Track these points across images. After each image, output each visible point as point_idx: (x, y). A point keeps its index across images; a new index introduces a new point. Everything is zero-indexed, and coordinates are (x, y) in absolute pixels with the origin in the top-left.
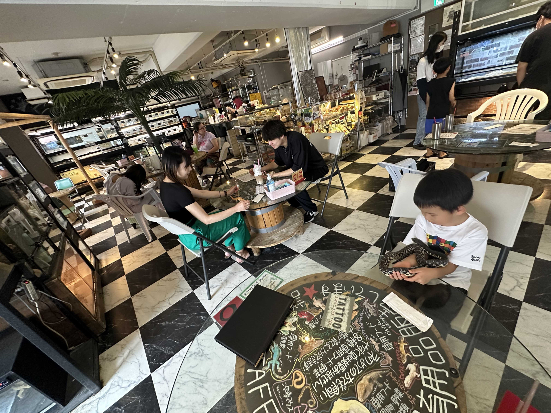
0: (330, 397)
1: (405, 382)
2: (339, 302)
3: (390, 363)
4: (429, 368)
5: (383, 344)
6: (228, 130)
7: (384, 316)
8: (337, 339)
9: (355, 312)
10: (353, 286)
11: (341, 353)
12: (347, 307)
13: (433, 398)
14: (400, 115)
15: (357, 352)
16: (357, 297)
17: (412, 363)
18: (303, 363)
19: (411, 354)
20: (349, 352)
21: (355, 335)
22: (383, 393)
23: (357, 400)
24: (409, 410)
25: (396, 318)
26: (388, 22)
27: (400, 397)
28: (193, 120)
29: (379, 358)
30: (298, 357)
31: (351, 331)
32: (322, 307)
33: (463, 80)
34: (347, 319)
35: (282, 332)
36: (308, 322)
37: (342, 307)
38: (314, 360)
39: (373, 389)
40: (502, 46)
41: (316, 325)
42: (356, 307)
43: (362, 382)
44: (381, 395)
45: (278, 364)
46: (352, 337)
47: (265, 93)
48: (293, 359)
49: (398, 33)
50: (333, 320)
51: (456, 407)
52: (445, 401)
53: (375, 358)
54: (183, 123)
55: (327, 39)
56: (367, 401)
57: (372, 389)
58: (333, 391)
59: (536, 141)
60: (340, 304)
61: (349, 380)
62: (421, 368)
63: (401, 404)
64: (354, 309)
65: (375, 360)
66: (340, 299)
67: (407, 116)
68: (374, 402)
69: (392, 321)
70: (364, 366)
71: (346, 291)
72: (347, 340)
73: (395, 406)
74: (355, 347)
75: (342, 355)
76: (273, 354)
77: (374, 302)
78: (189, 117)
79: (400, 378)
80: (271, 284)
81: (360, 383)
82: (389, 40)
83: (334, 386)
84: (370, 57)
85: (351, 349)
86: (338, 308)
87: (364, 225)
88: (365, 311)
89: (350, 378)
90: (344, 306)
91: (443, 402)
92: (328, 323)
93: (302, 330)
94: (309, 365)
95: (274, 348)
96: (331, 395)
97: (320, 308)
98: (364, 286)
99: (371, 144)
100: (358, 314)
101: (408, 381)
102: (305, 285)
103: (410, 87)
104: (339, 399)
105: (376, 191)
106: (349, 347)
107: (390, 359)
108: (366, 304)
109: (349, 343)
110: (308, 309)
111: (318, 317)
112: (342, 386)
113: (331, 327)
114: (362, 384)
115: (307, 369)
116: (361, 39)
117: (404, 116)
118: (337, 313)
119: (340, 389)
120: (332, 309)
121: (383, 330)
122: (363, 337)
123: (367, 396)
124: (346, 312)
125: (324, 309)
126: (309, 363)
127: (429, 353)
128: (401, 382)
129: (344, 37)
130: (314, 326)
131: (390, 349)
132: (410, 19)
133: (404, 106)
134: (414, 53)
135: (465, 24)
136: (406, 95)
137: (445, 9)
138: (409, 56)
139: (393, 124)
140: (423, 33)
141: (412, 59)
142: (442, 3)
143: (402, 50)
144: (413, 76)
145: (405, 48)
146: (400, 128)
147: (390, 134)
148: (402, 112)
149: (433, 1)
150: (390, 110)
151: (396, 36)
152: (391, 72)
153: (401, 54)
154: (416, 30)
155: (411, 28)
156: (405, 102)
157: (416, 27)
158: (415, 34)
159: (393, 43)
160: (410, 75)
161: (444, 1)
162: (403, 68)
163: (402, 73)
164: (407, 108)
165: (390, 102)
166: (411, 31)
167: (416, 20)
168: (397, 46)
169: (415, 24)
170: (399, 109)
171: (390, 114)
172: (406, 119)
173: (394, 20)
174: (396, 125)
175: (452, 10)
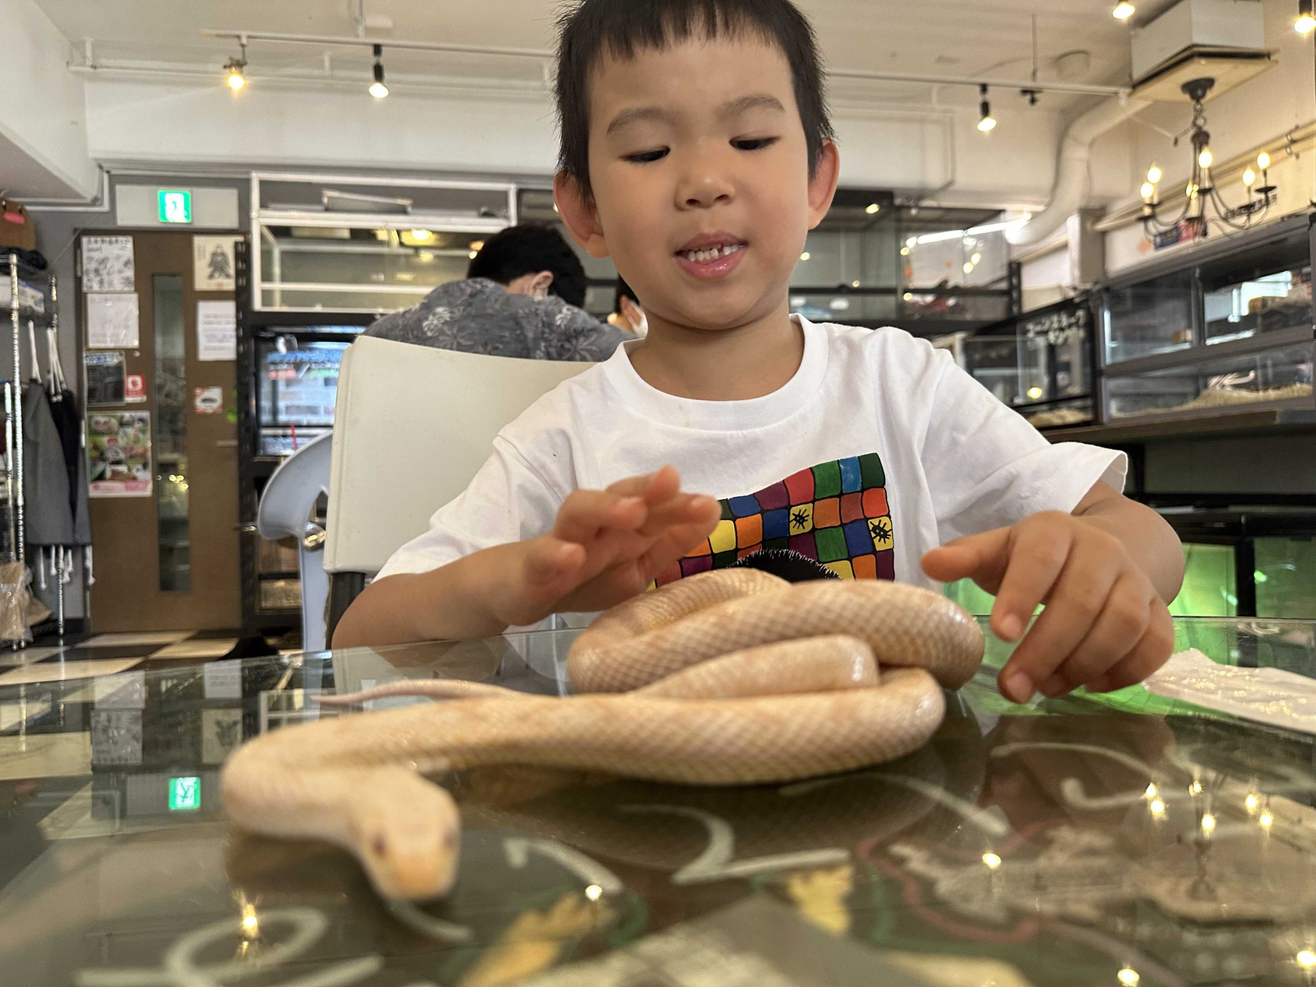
14: (61, 566)
49: (35, 252)
67: (91, 580)
103: (94, 465)
117: (78, 581)
132: (75, 230)
133: (74, 531)
134: (102, 345)
135: (267, 286)
136: (80, 490)
137: (198, 241)
138: (84, 348)
139: (31, 603)
140: (133, 289)
141: (95, 362)
142: (184, 220)
143: (52, 318)
144: (105, 423)
145: (66, 317)
146: (61, 631)
147: (20, 648)
148: (70, 553)
149: (156, 206)
150: (17, 536)
151: (29, 262)
152: (12, 382)
153: (51, 334)
154: (104, 272)
155: (85, 261)
156: (78, 520)
157: (103, 261)
158: (101, 283)
159: (16, 279)
160: (94, 419)
161: (193, 218)
162: (61, 383)
163: (57, 403)
164: (92, 544)
165: (10, 502)
166: (85, 268)
167: (99, 239)
168: (33, 297)
169: (99, 249)
170: (58, 541)
171: (13, 554)
172: (88, 594)
173: (16, 204)
174: (45, 615)
175: (219, 251)
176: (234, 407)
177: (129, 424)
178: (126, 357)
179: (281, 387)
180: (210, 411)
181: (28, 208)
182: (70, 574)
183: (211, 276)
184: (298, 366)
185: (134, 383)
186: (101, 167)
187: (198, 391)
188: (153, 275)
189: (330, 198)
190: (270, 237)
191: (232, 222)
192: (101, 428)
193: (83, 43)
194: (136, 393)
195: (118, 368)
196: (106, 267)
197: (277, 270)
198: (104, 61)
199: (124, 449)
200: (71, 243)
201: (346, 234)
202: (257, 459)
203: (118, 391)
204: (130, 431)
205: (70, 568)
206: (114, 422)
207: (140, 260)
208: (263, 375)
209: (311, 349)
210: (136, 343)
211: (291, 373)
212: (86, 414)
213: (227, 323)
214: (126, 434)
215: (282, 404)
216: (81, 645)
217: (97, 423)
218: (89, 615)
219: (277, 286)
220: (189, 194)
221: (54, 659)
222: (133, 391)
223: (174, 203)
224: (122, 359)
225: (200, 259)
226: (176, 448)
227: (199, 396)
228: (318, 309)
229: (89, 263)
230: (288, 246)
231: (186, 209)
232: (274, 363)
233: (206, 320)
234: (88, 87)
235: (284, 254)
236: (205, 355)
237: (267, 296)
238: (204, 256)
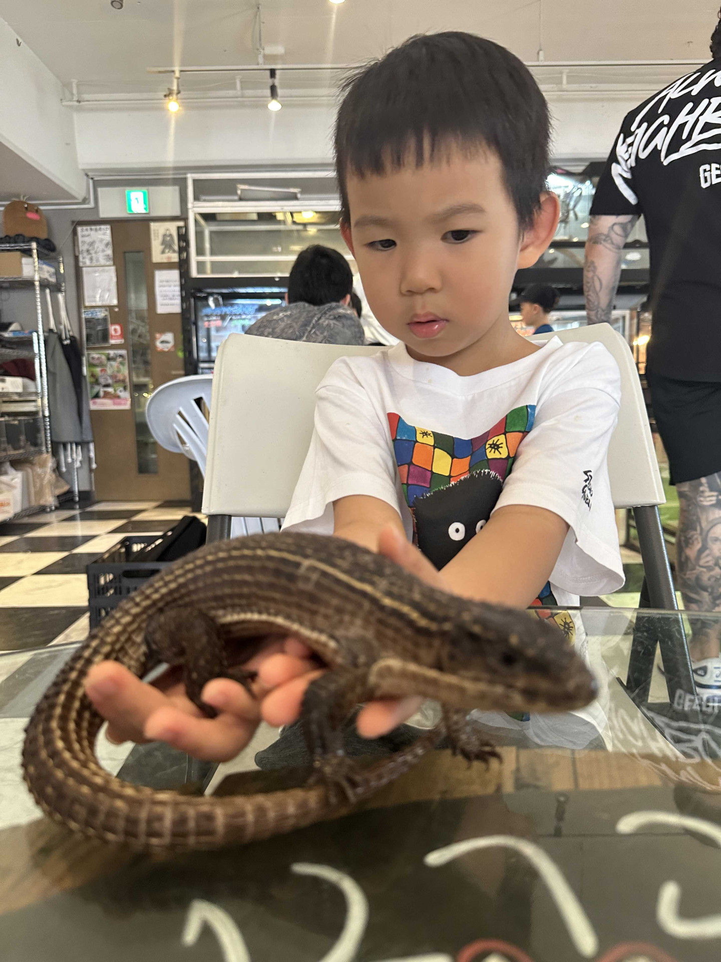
14: (74, 457)
26: (16, 204)
49: (47, 240)
67: (94, 466)
82: (24, 246)
103: (92, 387)
117: (86, 466)
132: (73, 222)
133: (81, 432)
134: (94, 304)
135: (201, 258)
136: (84, 405)
137: (153, 226)
138: (83, 306)
139: (57, 481)
140: (111, 263)
141: (90, 315)
142: (144, 212)
143: (61, 286)
144: (98, 358)
145: (69, 285)
146: (77, 499)
147: (51, 511)
148: (80, 448)
149: (125, 201)
150: (45, 437)
151: (44, 247)
152: (37, 332)
153: (60, 297)
154: (92, 252)
155: (80, 244)
156: (84, 425)
157: (92, 244)
158: (91, 259)
159: (36, 259)
160: (91, 355)
161: (149, 208)
162: (69, 331)
163: (67, 345)
164: (93, 441)
165: (41, 414)
166: (80, 249)
167: (89, 228)
168: (48, 272)
169: (89, 235)
170: (72, 439)
171: (44, 448)
172: (93, 475)
173: (33, 205)
174: (66, 488)
175: (168, 233)
176: (181, 347)
177: (114, 359)
178: (110, 313)
179: (213, 333)
180: (166, 350)
181: (42, 208)
182: (81, 462)
183: (163, 252)
184: (223, 317)
185: (115, 329)
186: (87, 175)
187: (158, 335)
188: (125, 252)
189: (242, 190)
190: (202, 222)
191: (177, 212)
192: (96, 362)
193: (70, 84)
194: (117, 337)
195: (105, 319)
196: (94, 248)
197: (207, 245)
198: (86, 97)
199: (112, 377)
200: (70, 231)
201: (255, 217)
203: (105, 336)
204: (114, 364)
205: (80, 458)
206: (104, 357)
207: (116, 242)
208: (200, 324)
209: (232, 305)
210: (115, 302)
211: (219, 323)
212: (86, 352)
213: (175, 286)
214: (111, 366)
215: (213, 345)
216: (89, 509)
217: (93, 358)
218: (94, 489)
219: (208, 258)
220: (147, 191)
221: (72, 519)
222: (115, 336)
223: (136, 199)
224: (107, 313)
225: (155, 240)
226: (147, 373)
227: (159, 338)
228: (236, 275)
229: (83, 245)
230: (215, 228)
231: (145, 203)
232: (207, 316)
233: (161, 284)
234: (75, 116)
235: (212, 233)
236: (161, 310)
237: (201, 266)
238: (158, 236)
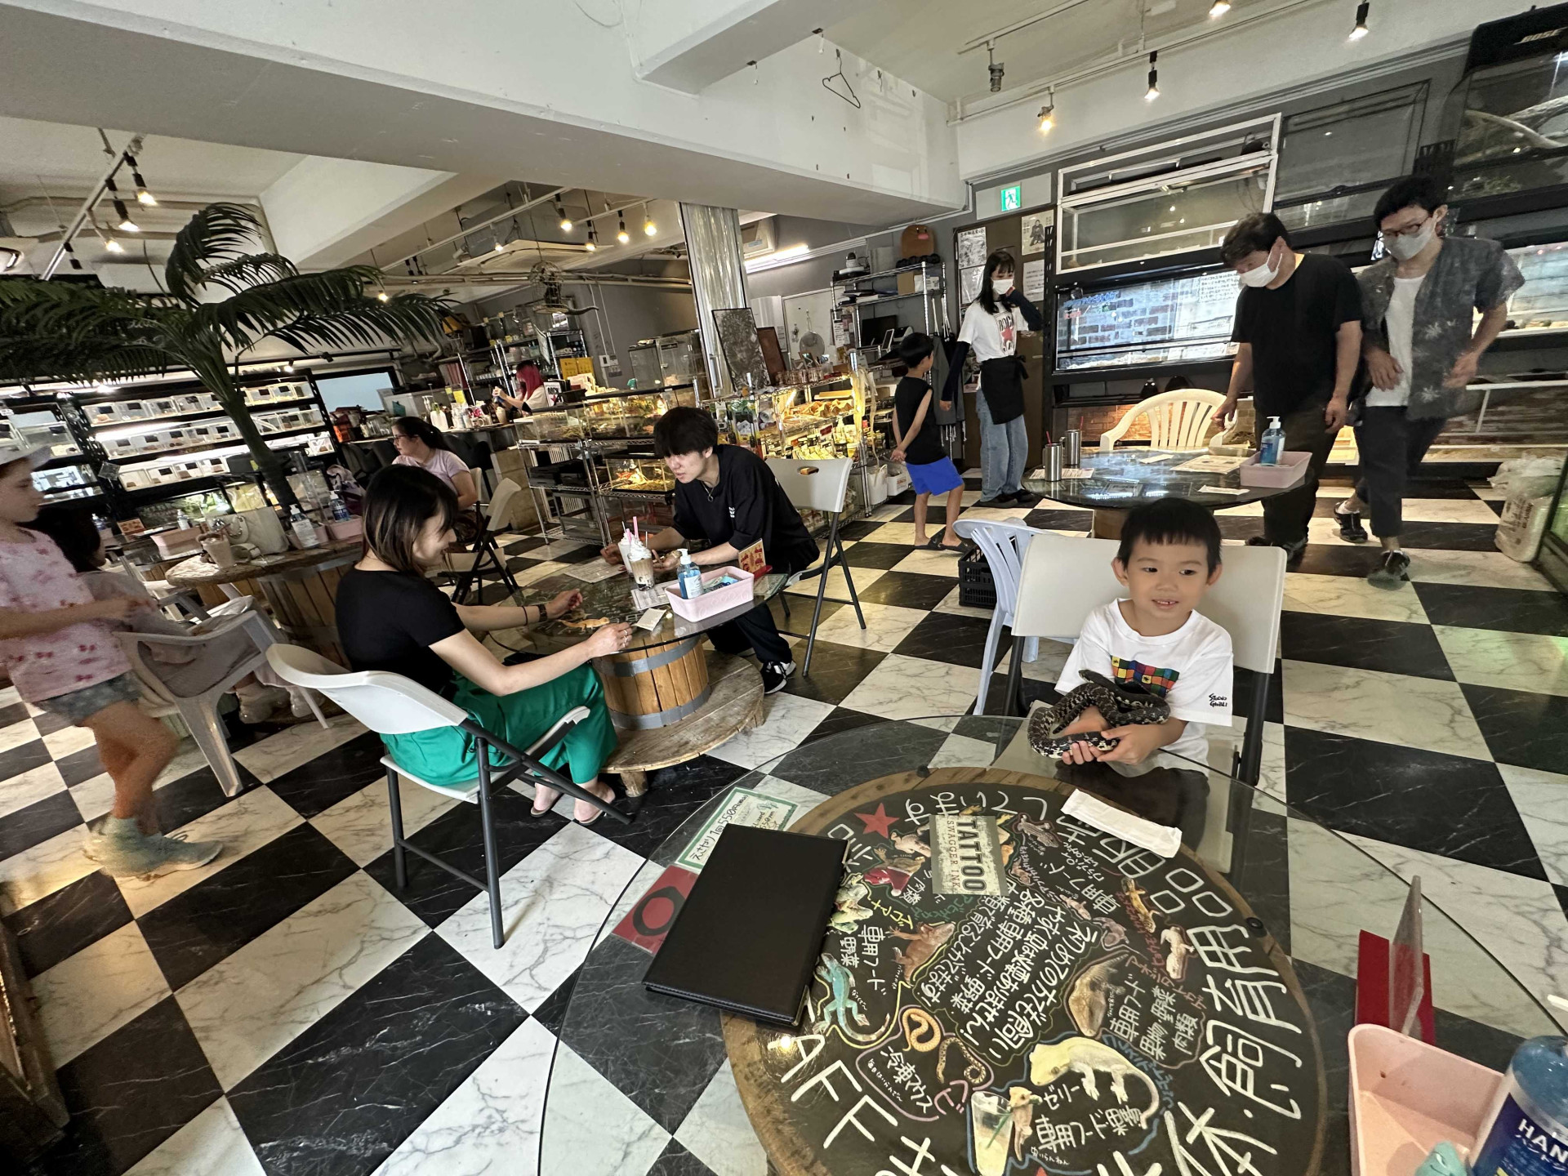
0: (1016, 1047)
1: (1169, 969)
2: (960, 832)
3: (1124, 937)
4: (1206, 930)
5: (1093, 901)
6: (496, 451)
7: (1074, 844)
8: (984, 914)
9: (1005, 847)
10: (980, 794)
11: (1005, 943)
12: (983, 839)
13: (1234, 985)
14: (952, 434)
15: (1042, 933)
16: (998, 815)
17: (1169, 928)
18: (919, 989)
19: (1159, 910)
20: (1024, 935)
21: (1025, 896)
22: (1131, 1004)
23: (1081, 1034)
24: (1198, 1023)
25: (1102, 842)
26: (910, 228)
27: (1169, 1005)
28: (371, 419)
29: (1096, 934)
30: (902, 978)
31: (1012, 889)
32: (922, 852)
33: (1074, 367)
34: (992, 865)
35: (838, 927)
36: (900, 892)
37: (971, 842)
38: (944, 975)
39: (1108, 1003)
40: (1136, 306)
41: (921, 894)
42: (1004, 836)
43: (1075, 994)
44: (1130, 1009)
45: (854, 1006)
46: (1019, 901)
47: (605, 359)
48: (888, 986)
49: (934, 255)
50: (960, 873)
51: (1284, 990)
52: (1259, 985)
53: (1086, 936)
54: (335, 428)
55: (771, 246)
56: (1104, 1032)
57: (1103, 1002)
58: (1017, 1032)
59: (1243, 484)
60: (965, 836)
61: (1046, 997)
62: (1190, 932)
63: (1178, 1017)
64: (1002, 842)
65: (1088, 940)
66: (960, 824)
67: (965, 439)
68: (1119, 1029)
69: (1095, 851)
70: (1070, 960)
71: (967, 807)
72: (1011, 911)
73: (1165, 1024)
74: (1035, 922)
75: (1009, 947)
76: (831, 985)
77: (1042, 818)
78: (357, 409)
79: (1156, 963)
80: (763, 820)
81: (1072, 998)
82: (916, 266)
83: (1015, 1019)
84: (875, 297)
85: (1027, 928)
86: (963, 846)
87: (918, 689)
88: (1027, 840)
89: (1045, 992)
90: (976, 840)
91: (1255, 988)
92: (951, 884)
93: (892, 912)
94: (937, 989)
95: (829, 972)
96: (1016, 1043)
97: (917, 854)
98: (1005, 788)
99: (893, 501)
100: (1015, 849)
101: (1173, 965)
102: (861, 809)
104: (1038, 1046)
105: (929, 607)
106: (1021, 926)
107: (1121, 928)
108: (1023, 825)
109: (1017, 917)
110: (887, 863)
111: (920, 874)
112: (1034, 1015)
113: (962, 891)
114: (1078, 1000)
115: (935, 999)
116: (852, 256)
117: (959, 441)
118: (963, 858)
119: (1033, 1023)
120: (949, 850)
121: (1083, 874)
122: (1044, 896)
123: (1100, 1021)
124: (986, 849)
125: (928, 855)
126: (933, 984)
127: (1194, 899)
128: (1159, 971)
129: (812, 247)
130: (917, 898)
131: (1112, 909)
132: (955, 229)
135: (1067, 253)
137: (1025, 220)
142: (1017, 207)
143: (943, 292)
145: (950, 288)
148: (955, 427)
149: (999, 200)
151: (931, 262)
153: (943, 301)
154: (969, 254)
157: (970, 246)
158: (968, 261)
159: (925, 275)
161: (1022, 204)
166: (960, 254)
167: (967, 232)
168: (934, 281)
169: (967, 240)
173: (923, 226)
175: (1038, 224)
184: (1084, 306)
186: (968, 185)
190: (1072, 210)
191: (1048, 201)
193: (956, 102)
196: (971, 251)
197: (1075, 231)
200: (952, 239)
202: (1055, 373)
205: (955, 435)
208: (1061, 315)
213: (1040, 275)
219: (1073, 252)
220: (1020, 186)
223: (1010, 195)
225: (1025, 233)
229: (962, 249)
230: (1083, 213)
231: (1018, 198)
232: (1068, 308)
233: (1028, 275)
234: (960, 131)
235: (1080, 216)
237: (1066, 261)
238: (1028, 230)
